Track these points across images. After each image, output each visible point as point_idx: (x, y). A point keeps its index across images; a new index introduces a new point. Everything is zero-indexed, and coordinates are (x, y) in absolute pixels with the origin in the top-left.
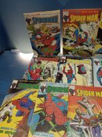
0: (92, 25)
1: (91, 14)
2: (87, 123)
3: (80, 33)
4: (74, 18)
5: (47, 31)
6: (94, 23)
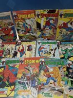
0: (32, 20)
1: (30, 13)
2: (28, 79)
3: (26, 25)
4: (20, 16)
5: (5, 25)
6: (33, 19)
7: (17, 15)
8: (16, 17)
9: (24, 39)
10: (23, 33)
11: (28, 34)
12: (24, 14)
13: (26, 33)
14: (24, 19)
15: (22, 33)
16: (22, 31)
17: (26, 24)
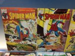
7: (7, 14)
8: (5, 17)
9: (16, 50)
10: (15, 41)
11: (23, 42)
12: (19, 12)
13: (20, 41)
14: (18, 21)
15: (13, 40)
16: (14, 37)
17: (22, 27)
